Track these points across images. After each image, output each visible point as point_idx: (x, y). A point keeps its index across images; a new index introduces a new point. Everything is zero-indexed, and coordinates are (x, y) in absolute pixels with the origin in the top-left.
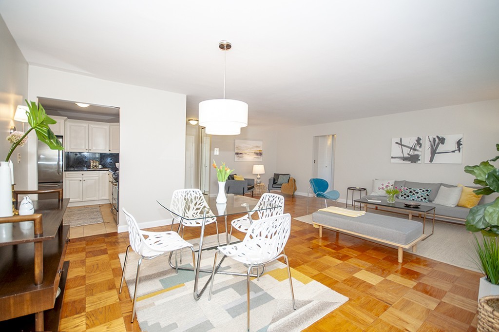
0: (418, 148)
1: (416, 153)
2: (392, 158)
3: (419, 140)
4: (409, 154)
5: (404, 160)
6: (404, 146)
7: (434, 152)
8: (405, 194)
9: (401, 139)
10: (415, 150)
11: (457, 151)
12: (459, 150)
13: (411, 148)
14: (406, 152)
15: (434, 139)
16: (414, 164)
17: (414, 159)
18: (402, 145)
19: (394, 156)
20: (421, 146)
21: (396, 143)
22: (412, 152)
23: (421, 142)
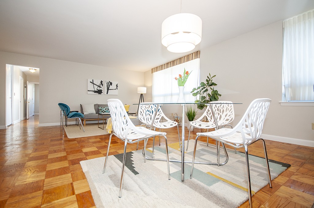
0: (101, 86)
1: (101, 89)
2: (88, 91)
3: (102, 82)
4: (97, 89)
5: (95, 93)
6: (95, 84)
7: (108, 89)
8: (103, 111)
9: (93, 80)
10: (100, 87)
11: (116, 89)
12: (117, 89)
13: (98, 86)
14: (96, 88)
15: (108, 82)
16: (100, 95)
17: (100, 92)
18: (94, 84)
19: (89, 90)
20: (103, 85)
21: (91, 82)
22: (99, 88)
23: (103, 83)
